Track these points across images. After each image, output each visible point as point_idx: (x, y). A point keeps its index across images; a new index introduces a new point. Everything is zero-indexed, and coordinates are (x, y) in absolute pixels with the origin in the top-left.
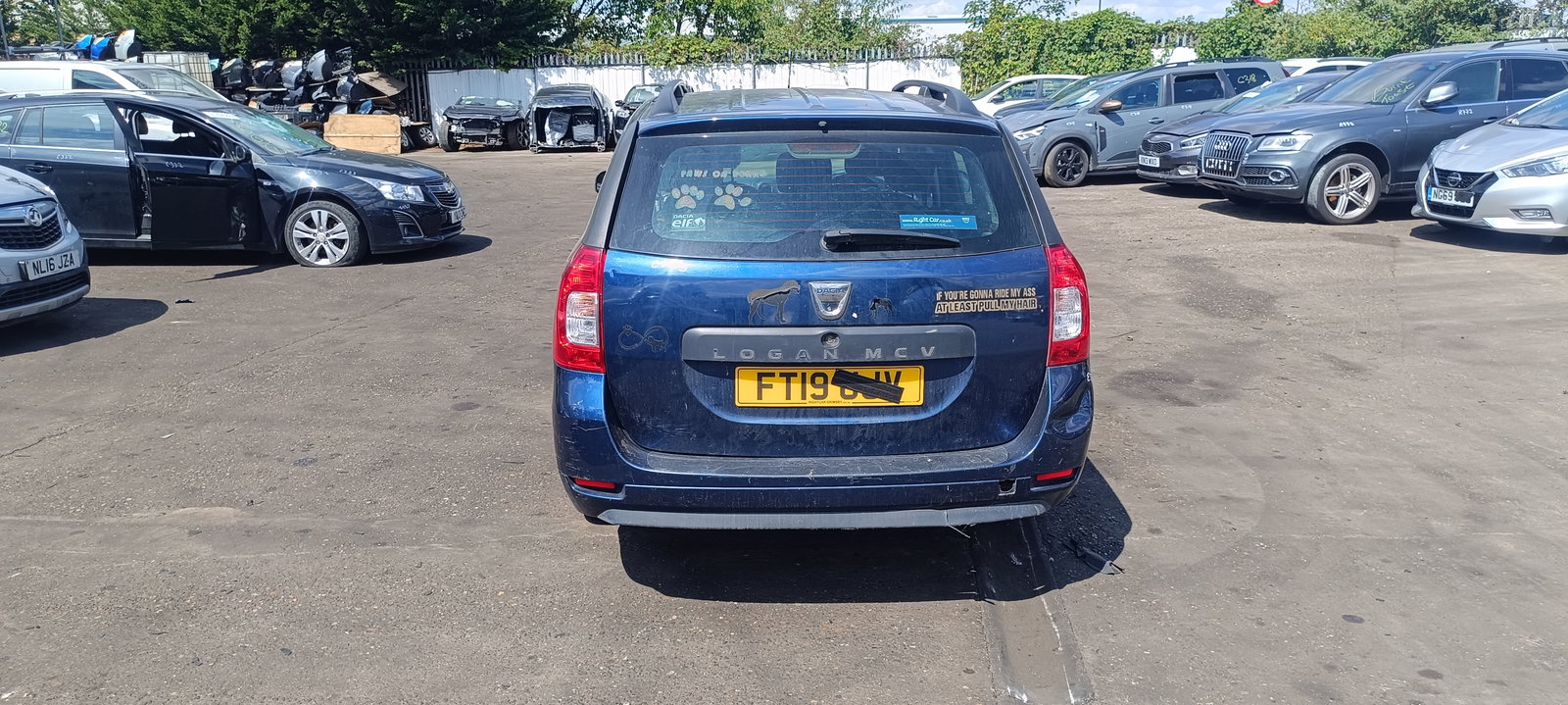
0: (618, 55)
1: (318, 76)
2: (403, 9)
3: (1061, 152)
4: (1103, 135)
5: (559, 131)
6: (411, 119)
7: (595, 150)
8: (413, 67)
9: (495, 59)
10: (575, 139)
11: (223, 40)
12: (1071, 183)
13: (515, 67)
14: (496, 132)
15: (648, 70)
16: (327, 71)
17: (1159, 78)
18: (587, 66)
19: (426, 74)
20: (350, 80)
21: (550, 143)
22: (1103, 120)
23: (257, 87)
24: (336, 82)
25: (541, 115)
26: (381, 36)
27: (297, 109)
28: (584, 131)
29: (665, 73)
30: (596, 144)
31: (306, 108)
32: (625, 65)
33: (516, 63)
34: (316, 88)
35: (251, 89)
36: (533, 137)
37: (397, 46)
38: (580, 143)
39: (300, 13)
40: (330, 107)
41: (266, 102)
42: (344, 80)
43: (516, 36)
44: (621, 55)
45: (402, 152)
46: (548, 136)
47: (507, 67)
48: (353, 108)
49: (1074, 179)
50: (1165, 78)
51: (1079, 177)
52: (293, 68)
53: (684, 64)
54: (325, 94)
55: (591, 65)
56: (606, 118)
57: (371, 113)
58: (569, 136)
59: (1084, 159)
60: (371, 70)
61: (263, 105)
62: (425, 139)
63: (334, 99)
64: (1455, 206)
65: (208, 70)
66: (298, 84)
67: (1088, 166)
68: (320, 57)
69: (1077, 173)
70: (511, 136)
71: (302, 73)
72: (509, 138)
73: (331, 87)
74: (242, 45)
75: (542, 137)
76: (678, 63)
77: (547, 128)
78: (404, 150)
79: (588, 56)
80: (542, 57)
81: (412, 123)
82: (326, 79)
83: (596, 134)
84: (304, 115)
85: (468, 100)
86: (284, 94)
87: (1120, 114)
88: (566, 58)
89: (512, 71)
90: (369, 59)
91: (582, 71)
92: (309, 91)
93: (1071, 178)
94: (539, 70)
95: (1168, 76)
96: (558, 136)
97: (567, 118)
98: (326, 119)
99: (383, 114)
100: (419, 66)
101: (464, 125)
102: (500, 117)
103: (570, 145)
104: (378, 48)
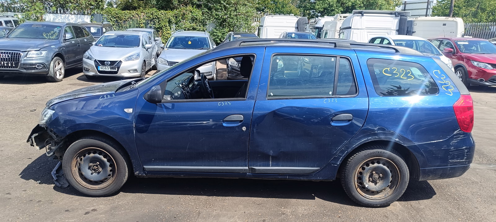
64: (110, 71)
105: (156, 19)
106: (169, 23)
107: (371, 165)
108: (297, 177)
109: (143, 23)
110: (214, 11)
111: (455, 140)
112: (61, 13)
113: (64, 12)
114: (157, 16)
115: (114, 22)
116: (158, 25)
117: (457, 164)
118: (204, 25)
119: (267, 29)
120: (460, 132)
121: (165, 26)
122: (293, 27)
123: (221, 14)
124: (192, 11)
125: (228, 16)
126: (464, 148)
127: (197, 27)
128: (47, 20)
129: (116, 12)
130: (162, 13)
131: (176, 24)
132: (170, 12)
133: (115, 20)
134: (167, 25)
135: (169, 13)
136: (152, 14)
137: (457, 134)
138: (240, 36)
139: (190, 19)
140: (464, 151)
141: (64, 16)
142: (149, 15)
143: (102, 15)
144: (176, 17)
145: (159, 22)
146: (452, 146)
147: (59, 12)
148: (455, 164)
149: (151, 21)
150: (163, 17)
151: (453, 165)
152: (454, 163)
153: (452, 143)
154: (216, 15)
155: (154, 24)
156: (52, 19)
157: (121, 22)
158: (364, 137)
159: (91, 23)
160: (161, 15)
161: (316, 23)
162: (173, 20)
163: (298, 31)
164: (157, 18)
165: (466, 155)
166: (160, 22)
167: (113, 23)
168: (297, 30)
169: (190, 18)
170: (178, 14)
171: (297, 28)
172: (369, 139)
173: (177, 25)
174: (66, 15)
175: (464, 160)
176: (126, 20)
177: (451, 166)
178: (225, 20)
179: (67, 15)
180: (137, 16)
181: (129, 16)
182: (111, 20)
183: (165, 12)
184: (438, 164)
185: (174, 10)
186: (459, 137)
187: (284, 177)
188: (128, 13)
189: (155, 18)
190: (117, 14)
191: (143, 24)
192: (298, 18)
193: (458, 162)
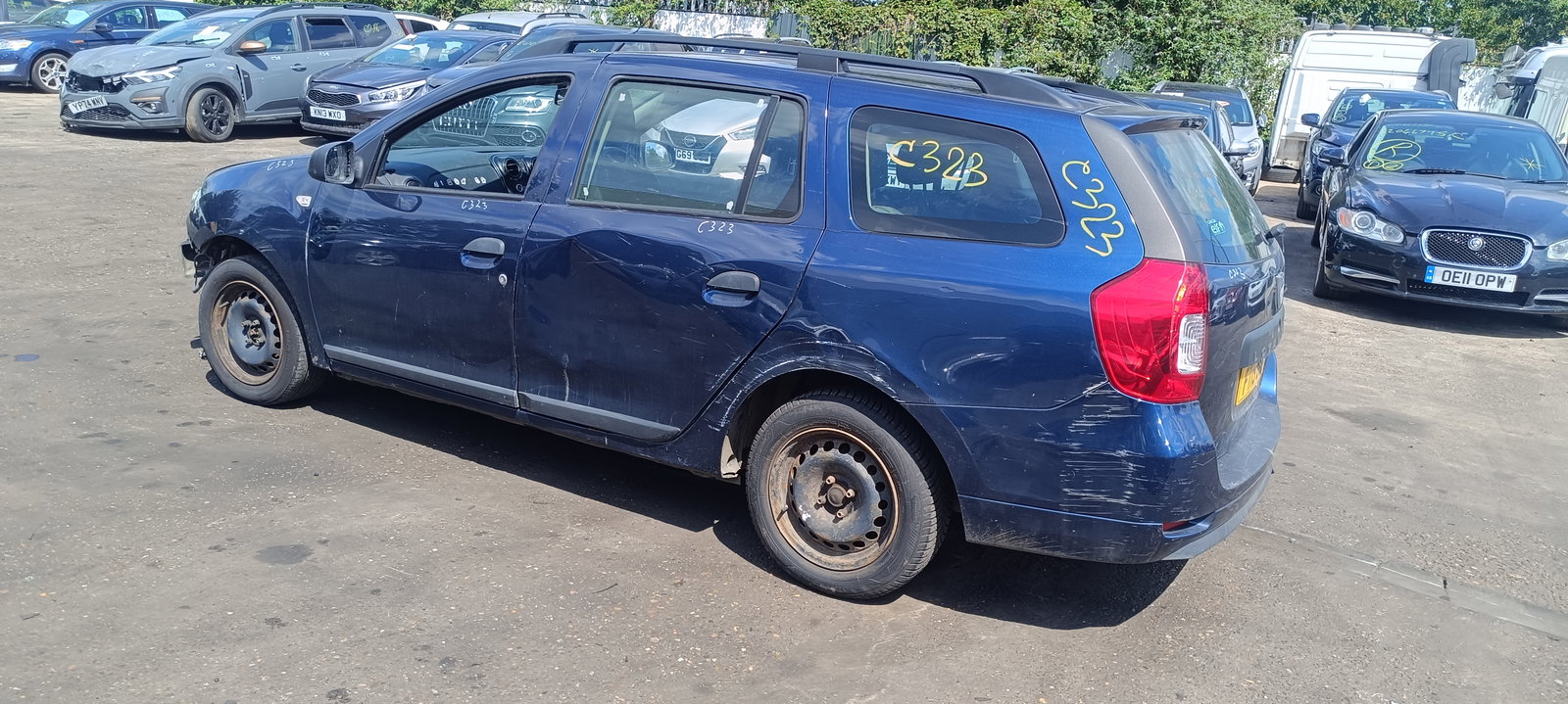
3: (204, 100)
4: (248, 81)
12: (219, 137)
17: (290, 19)
22: (245, 64)
49: (221, 132)
50: (295, 18)
51: (227, 130)
59: (229, 108)
64: (695, 163)
67: (235, 118)
69: (223, 125)
87: (260, 57)
93: (218, 131)
95: (298, 17)
105: (945, 34)
106: (983, 48)
107: (821, 453)
108: (629, 446)
109: (908, 45)
110: (1132, 13)
111: (1088, 419)
112: (697, 11)
113: (706, 10)
114: (949, 24)
115: (827, 38)
116: (950, 51)
117: (1095, 510)
118: (1093, 58)
119: (1302, 76)
120: (1109, 392)
121: (968, 55)
122: (1408, 74)
123: (1152, 21)
124: (1063, 12)
125: (1179, 28)
126: (1123, 453)
127: (1067, 63)
128: (662, 29)
129: (837, 11)
130: (967, 15)
131: (1005, 49)
132: (991, 14)
133: (830, 31)
134: (977, 53)
135: (987, 17)
136: (936, 19)
137: (1092, 398)
138: (1181, 95)
139: (1053, 36)
140: (1121, 466)
141: (704, 18)
142: (927, 20)
143: (798, 17)
144: (1009, 30)
145: (952, 42)
146: (1075, 437)
147: (693, 7)
148: (1088, 509)
149: (929, 39)
150: (966, 28)
151: (1079, 510)
152: (1085, 503)
153: (1076, 428)
154: (1139, 25)
155: (937, 49)
156: (674, 27)
157: (843, 38)
158: (788, 353)
159: (766, 38)
160: (964, 21)
161: (1518, 62)
162: (997, 38)
163: (1428, 89)
164: (948, 29)
165: (1131, 485)
166: (955, 43)
167: (824, 42)
168: (1425, 84)
169: (1051, 33)
170: (1014, 19)
171: (1426, 77)
172: (801, 363)
173: (1008, 55)
174: (707, 15)
175: (1123, 502)
176: (860, 35)
177: (1071, 510)
178: (1162, 45)
179: (711, 16)
180: (894, 23)
181: (869, 21)
182: (819, 31)
183: (977, 12)
184: (1020, 493)
185: (1008, 8)
186: (1102, 411)
187: (597, 438)
188: (867, 14)
189: (944, 30)
190: (837, 15)
191: (905, 47)
192: (1438, 42)
193: (1098, 503)
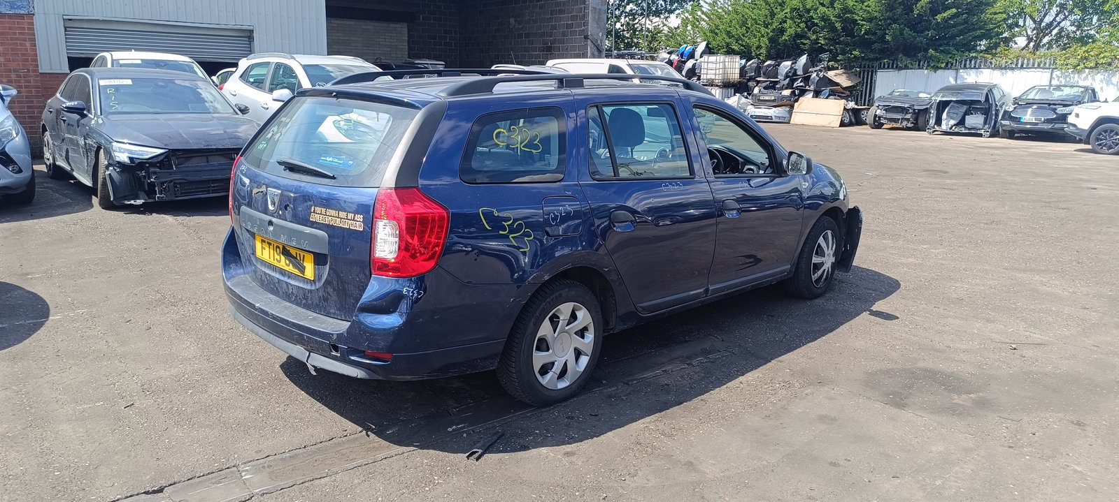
0: (1032, 60)
1: (800, 72)
2: (862, 25)
5: (954, 119)
6: (856, 104)
7: (980, 135)
8: (865, 67)
9: (928, 62)
10: (966, 125)
11: (754, 48)
13: (941, 68)
14: (908, 116)
15: (1057, 73)
16: (806, 69)
18: (1002, 69)
19: (876, 71)
20: (817, 75)
21: (944, 127)
23: (764, 78)
24: (810, 76)
25: (942, 105)
26: (847, 44)
27: (781, 94)
28: (975, 120)
29: (1072, 75)
30: (982, 132)
31: (787, 92)
32: (1036, 68)
33: (943, 65)
34: (797, 79)
35: (758, 79)
36: (932, 122)
37: (856, 53)
38: (969, 129)
39: (799, 30)
40: (803, 92)
41: (765, 88)
42: (814, 75)
43: (948, 44)
44: (1034, 60)
45: (840, 126)
46: (944, 122)
47: (936, 68)
48: (817, 94)
52: (786, 65)
53: (1091, 68)
54: (801, 84)
55: (1005, 68)
56: (997, 111)
57: (827, 98)
58: (961, 123)
60: (837, 69)
61: (762, 90)
62: (864, 119)
63: (807, 88)
65: (738, 66)
66: (787, 76)
68: (803, 59)
70: (921, 120)
71: (790, 69)
72: (919, 121)
73: (807, 79)
74: (763, 51)
75: (938, 122)
76: (1086, 68)
77: (944, 116)
78: (842, 124)
79: (1004, 61)
80: (966, 61)
81: (856, 107)
82: (804, 74)
83: (985, 123)
84: (784, 97)
85: (898, 92)
86: (776, 83)
88: (986, 61)
89: (940, 72)
90: (836, 61)
91: (997, 72)
92: (793, 81)
94: (961, 71)
96: (952, 122)
97: (965, 108)
98: (796, 101)
99: (835, 99)
100: (873, 67)
101: (886, 110)
102: (913, 105)
103: (961, 129)
104: (844, 53)
